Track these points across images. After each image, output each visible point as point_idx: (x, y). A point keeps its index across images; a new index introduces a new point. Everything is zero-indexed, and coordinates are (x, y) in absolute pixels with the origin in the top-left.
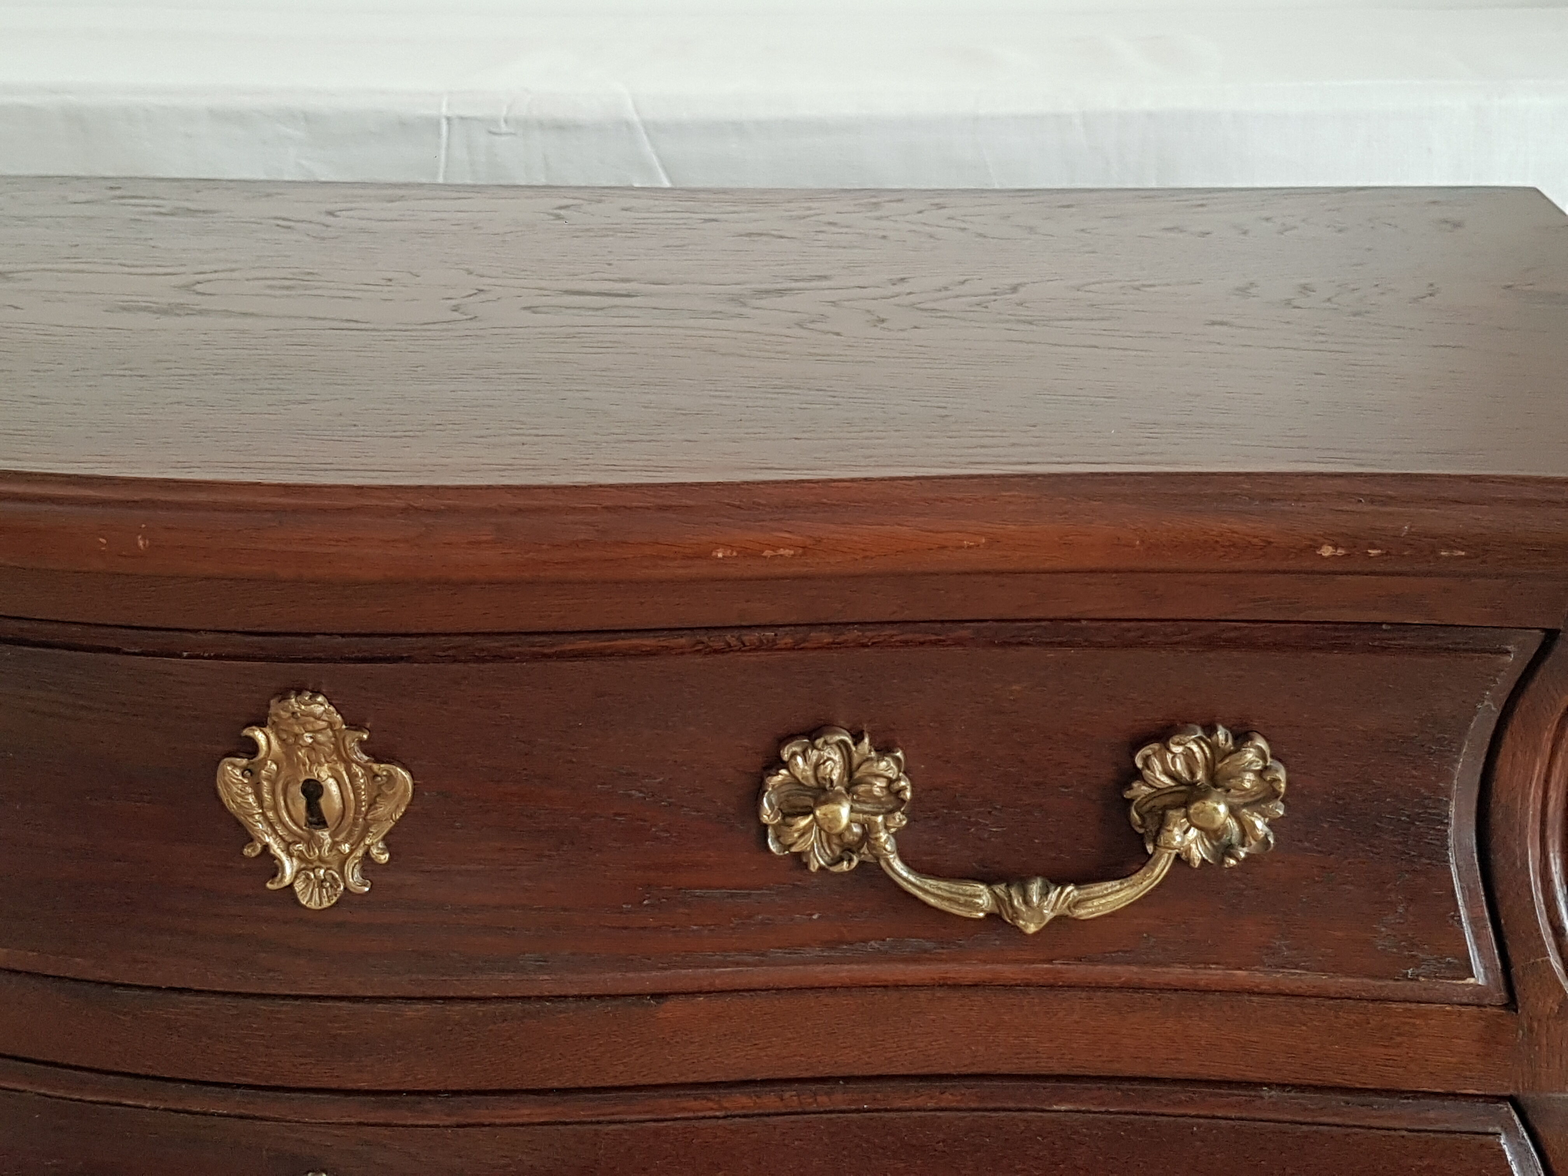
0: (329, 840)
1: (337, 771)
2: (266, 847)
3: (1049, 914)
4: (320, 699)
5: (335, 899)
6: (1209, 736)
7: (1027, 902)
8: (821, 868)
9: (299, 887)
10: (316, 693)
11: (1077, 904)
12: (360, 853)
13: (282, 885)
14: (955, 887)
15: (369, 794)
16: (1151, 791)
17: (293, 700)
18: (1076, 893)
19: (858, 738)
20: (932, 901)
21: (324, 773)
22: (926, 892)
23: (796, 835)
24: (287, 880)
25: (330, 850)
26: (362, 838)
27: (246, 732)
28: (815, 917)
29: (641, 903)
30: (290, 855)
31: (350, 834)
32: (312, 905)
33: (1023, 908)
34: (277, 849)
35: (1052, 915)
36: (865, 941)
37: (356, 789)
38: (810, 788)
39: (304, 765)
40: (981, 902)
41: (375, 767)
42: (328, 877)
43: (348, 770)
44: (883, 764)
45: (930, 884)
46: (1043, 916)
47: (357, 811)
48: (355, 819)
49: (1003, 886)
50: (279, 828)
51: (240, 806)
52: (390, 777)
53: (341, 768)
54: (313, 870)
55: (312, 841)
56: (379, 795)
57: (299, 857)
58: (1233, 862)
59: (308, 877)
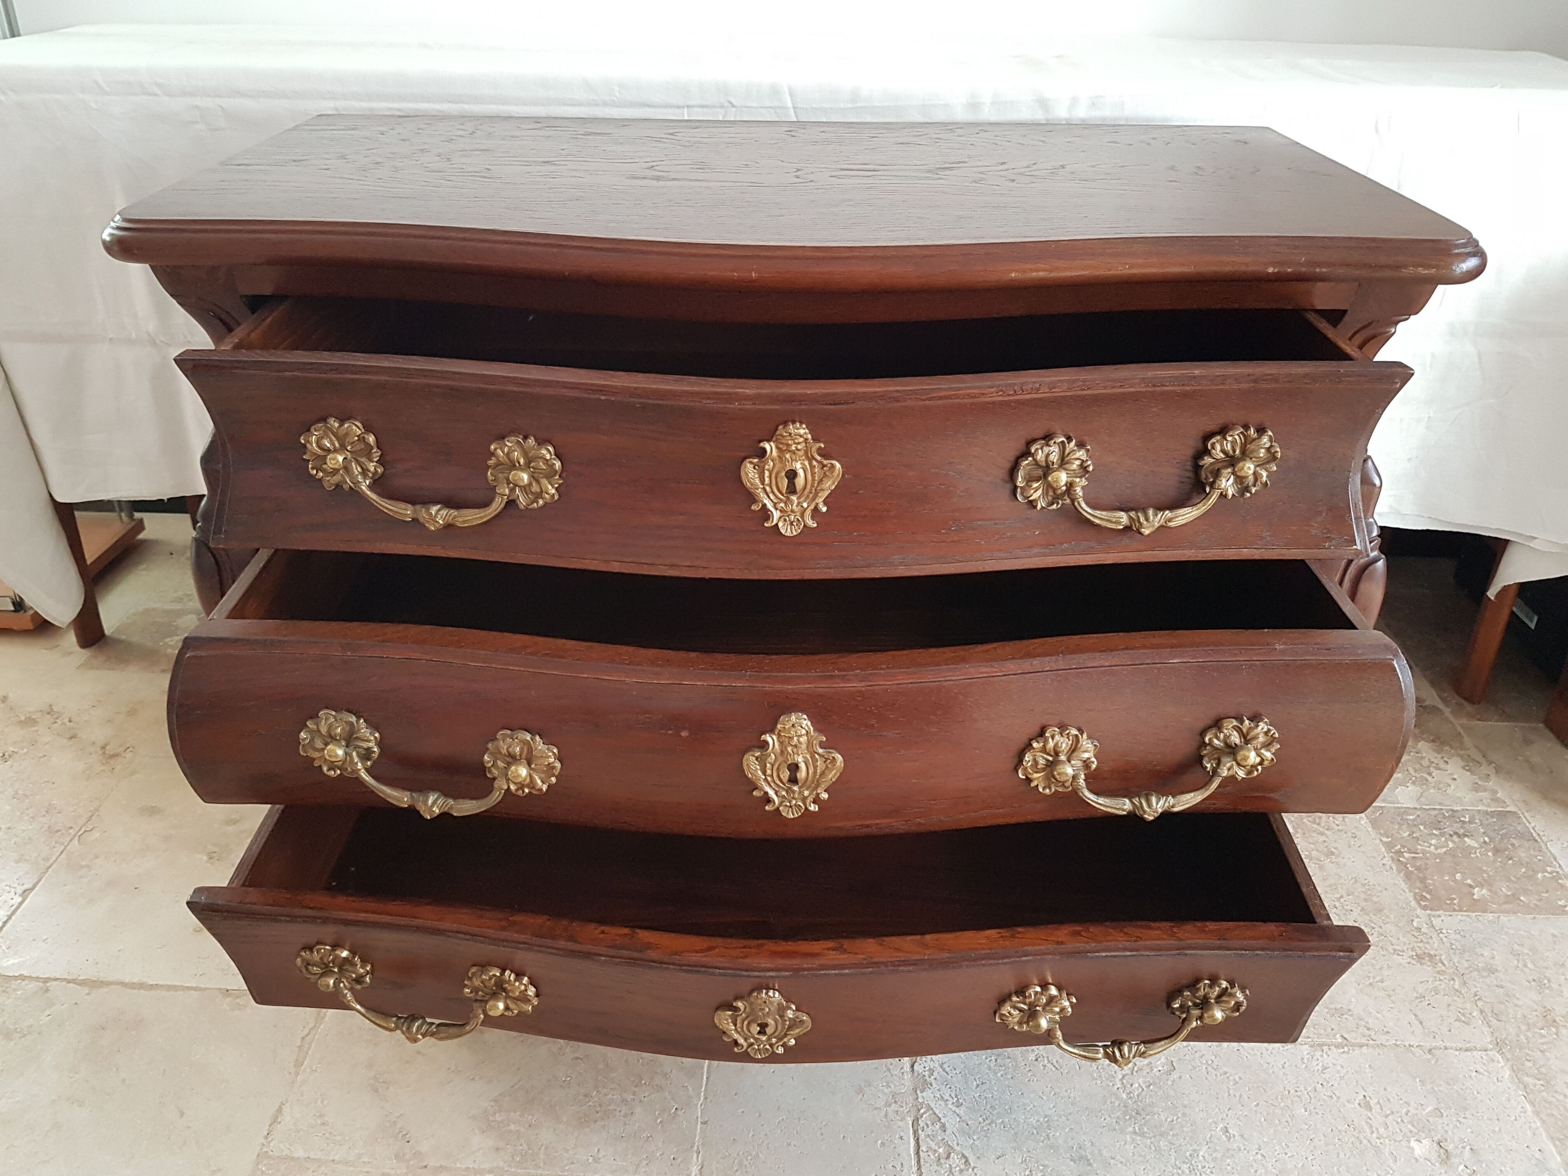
0: (796, 501)
1: (804, 464)
2: (764, 505)
3: (1157, 525)
4: (804, 426)
5: (799, 531)
6: (1246, 431)
7: (1147, 519)
8: (1042, 508)
9: (780, 525)
10: (801, 423)
11: (1170, 520)
12: (812, 507)
13: (773, 524)
14: (1110, 514)
15: (819, 477)
16: (1213, 460)
17: (791, 427)
18: (1170, 514)
19: (1069, 439)
20: (1097, 521)
21: (798, 466)
22: (1096, 517)
23: (1032, 491)
24: (775, 522)
25: (797, 506)
26: (814, 499)
27: (762, 444)
28: (1037, 533)
29: (950, 529)
30: (776, 509)
31: (808, 497)
32: (788, 534)
33: (1145, 523)
34: (770, 506)
35: (1158, 525)
36: (1062, 544)
37: (813, 474)
38: (1041, 467)
39: (788, 462)
40: (1122, 520)
41: (825, 462)
42: (795, 520)
43: (810, 464)
44: (1081, 453)
45: (1097, 513)
46: (1153, 526)
47: (812, 486)
48: (811, 489)
49: (1134, 513)
50: (771, 495)
51: (752, 484)
52: (833, 466)
53: (807, 463)
54: (788, 516)
55: (788, 501)
56: (824, 477)
57: (781, 511)
58: (1248, 495)
59: (785, 520)
